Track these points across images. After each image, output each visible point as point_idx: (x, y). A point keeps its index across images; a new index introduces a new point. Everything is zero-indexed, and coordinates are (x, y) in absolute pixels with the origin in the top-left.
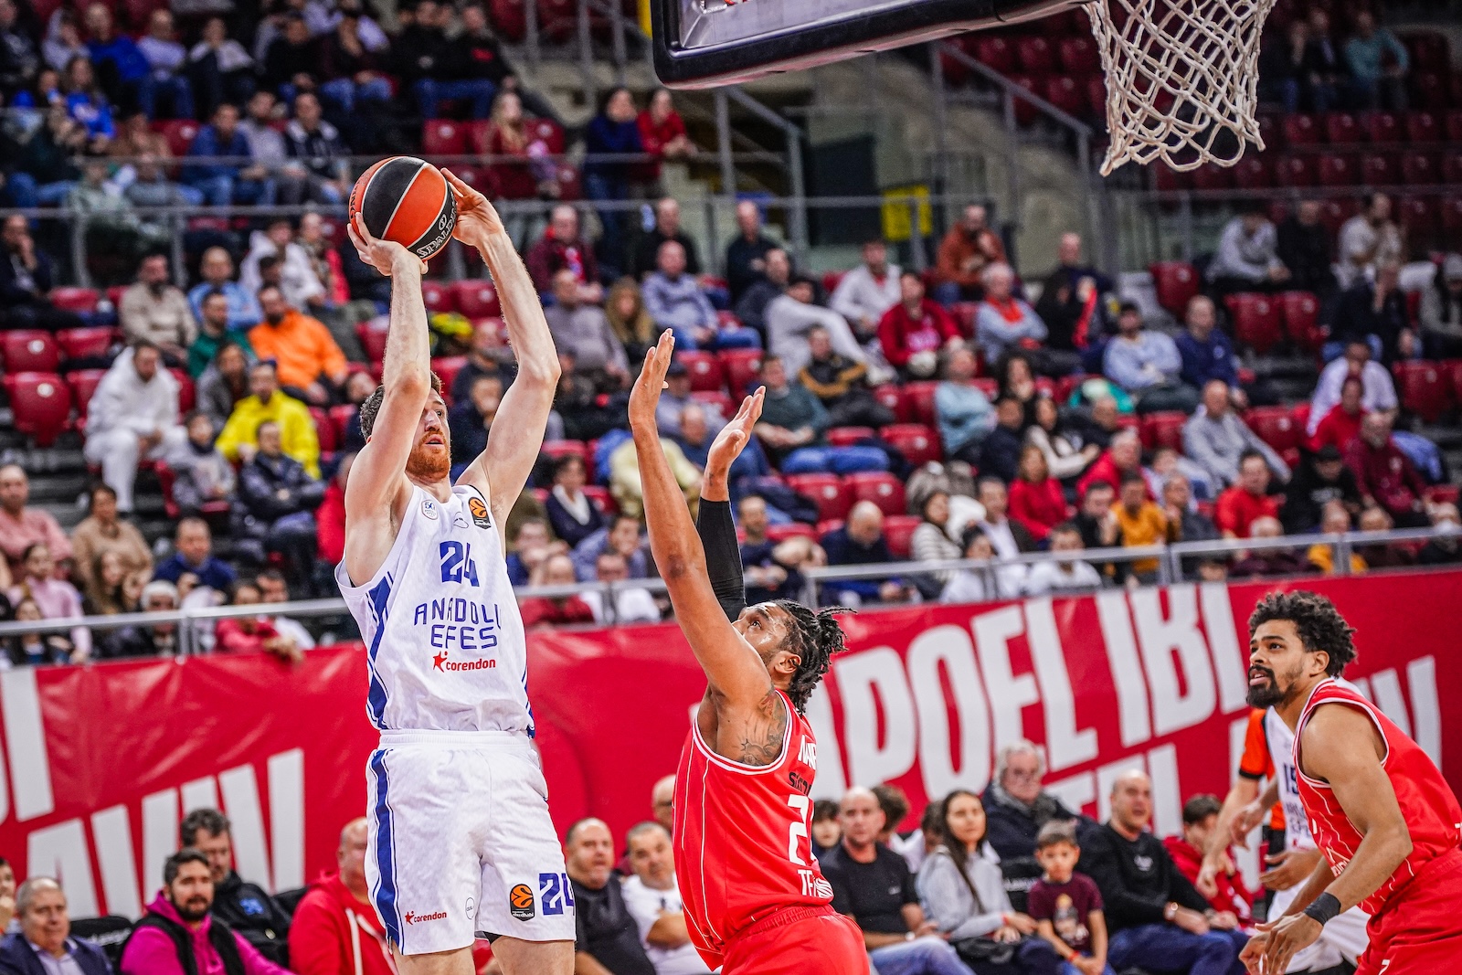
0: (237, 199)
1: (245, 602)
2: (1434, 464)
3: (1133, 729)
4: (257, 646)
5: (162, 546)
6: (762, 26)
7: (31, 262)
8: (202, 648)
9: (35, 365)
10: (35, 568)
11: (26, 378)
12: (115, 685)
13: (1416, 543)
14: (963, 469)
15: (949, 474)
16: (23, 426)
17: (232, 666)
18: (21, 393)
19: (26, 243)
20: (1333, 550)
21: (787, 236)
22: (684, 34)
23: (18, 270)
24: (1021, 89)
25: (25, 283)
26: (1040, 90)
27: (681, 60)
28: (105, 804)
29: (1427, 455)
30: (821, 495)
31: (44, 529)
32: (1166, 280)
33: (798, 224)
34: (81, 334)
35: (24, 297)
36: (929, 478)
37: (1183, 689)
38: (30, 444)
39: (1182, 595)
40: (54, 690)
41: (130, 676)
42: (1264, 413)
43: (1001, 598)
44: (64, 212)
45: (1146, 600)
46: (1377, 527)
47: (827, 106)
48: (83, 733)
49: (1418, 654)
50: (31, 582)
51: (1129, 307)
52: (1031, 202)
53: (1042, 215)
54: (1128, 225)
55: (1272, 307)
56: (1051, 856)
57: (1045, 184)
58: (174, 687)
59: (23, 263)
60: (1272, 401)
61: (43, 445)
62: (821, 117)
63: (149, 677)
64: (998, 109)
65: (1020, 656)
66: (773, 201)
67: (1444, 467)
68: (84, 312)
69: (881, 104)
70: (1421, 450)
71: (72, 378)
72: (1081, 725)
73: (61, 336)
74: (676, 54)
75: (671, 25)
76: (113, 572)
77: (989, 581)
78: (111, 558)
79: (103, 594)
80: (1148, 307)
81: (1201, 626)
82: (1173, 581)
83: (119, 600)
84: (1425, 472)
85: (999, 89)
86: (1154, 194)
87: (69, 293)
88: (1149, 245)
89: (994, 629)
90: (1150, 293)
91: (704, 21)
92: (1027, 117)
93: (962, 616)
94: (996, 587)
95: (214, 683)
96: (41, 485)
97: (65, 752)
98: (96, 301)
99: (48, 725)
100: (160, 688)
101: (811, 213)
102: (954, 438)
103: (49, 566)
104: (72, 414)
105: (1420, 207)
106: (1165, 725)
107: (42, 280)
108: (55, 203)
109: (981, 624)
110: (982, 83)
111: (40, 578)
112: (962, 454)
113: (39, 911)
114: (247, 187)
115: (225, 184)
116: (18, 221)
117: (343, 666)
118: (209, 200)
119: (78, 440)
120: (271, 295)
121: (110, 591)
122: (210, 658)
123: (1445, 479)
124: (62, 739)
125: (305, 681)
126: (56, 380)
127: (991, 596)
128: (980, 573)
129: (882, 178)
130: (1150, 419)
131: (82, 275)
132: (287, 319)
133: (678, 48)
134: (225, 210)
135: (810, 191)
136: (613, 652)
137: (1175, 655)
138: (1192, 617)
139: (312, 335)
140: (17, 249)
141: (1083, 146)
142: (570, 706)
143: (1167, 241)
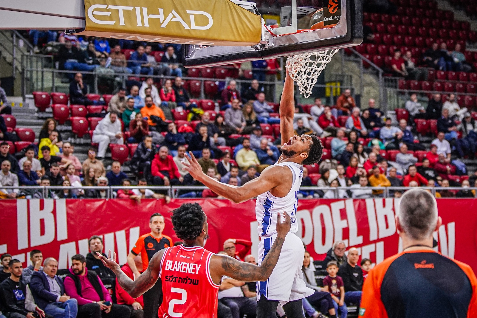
0: (142, 72)
1: (126, 185)
2: (464, 169)
3: (373, 236)
4: (129, 197)
5: (109, 167)
6: (208, 54)
7: (82, 86)
8: (114, 196)
9: (80, 115)
10: (70, 171)
11: (76, 118)
12: (88, 205)
13: (456, 191)
14: (335, 162)
15: (331, 163)
16: (74, 131)
17: (121, 202)
18: (74, 122)
19: (81, 81)
22: (190, 54)
23: (79, 88)
24: (365, 58)
25: (80, 92)
26: (371, 59)
27: (188, 61)
28: (82, 238)
29: (462, 166)
31: (75, 160)
32: (399, 113)
34: (94, 107)
35: (80, 95)
36: (326, 164)
37: (387, 227)
38: (76, 136)
39: (389, 201)
40: (71, 206)
41: (92, 203)
43: (339, 198)
44: (94, 73)
45: (379, 201)
46: (445, 185)
48: (78, 218)
49: (451, 221)
50: (68, 175)
51: (388, 119)
52: (366, 89)
53: (369, 93)
54: (390, 97)
55: (427, 123)
56: (331, 269)
57: (370, 84)
58: (104, 207)
59: (80, 86)
61: (80, 137)
63: (98, 204)
64: (358, 63)
65: (343, 214)
67: (466, 170)
68: (95, 101)
70: (461, 165)
71: (89, 119)
72: (359, 235)
73: (88, 107)
74: (187, 59)
75: (187, 52)
76: (92, 174)
77: (336, 193)
78: (92, 170)
79: (88, 179)
80: (394, 120)
81: (394, 209)
82: (387, 197)
83: (93, 182)
84: (461, 171)
85: (359, 57)
86: (398, 90)
87: (92, 95)
88: (396, 103)
89: (337, 207)
90: (395, 116)
91: (194, 51)
92: (366, 66)
93: (328, 202)
94: (338, 195)
95: (116, 207)
96: (77, 148)
97: (72, 223)
98: (100, 98)
99: (68, 215)
100: (101, 207)
102: (334, 153)
103: (74, 171)
104: (89, 129)
105: (470, 99)
106: (381, 236)
107: (85, 91)
108: (92, 70)
109: (333, 205)
111: (71, 174)
112: (336, 158)
113: (51, 266)
114: (145, 69)
115: (139, 68)
116: (79, 74)
117: (153, 205)
118: (134, 72)
119: (90, 136)
120: (149, 99)
121: (91, 179)
122: (115, 200)
123: (466, 174)
124: (72, 219)
125: (142, 208)
126: (85, 119)
127: (336, 197)
128: (334, 191)
129: (326, 79)
130: (389, 152)
131: (97, 91)
132: (153, 106)
133: (188, 58)
134: (138, 75)
136: (229, 206)
137: (386, 217)
138: (391, 207)
139: (159, 111)
140: (78, 82)
141: (380, 75)
142: (216, 220)
143: (401, 103)
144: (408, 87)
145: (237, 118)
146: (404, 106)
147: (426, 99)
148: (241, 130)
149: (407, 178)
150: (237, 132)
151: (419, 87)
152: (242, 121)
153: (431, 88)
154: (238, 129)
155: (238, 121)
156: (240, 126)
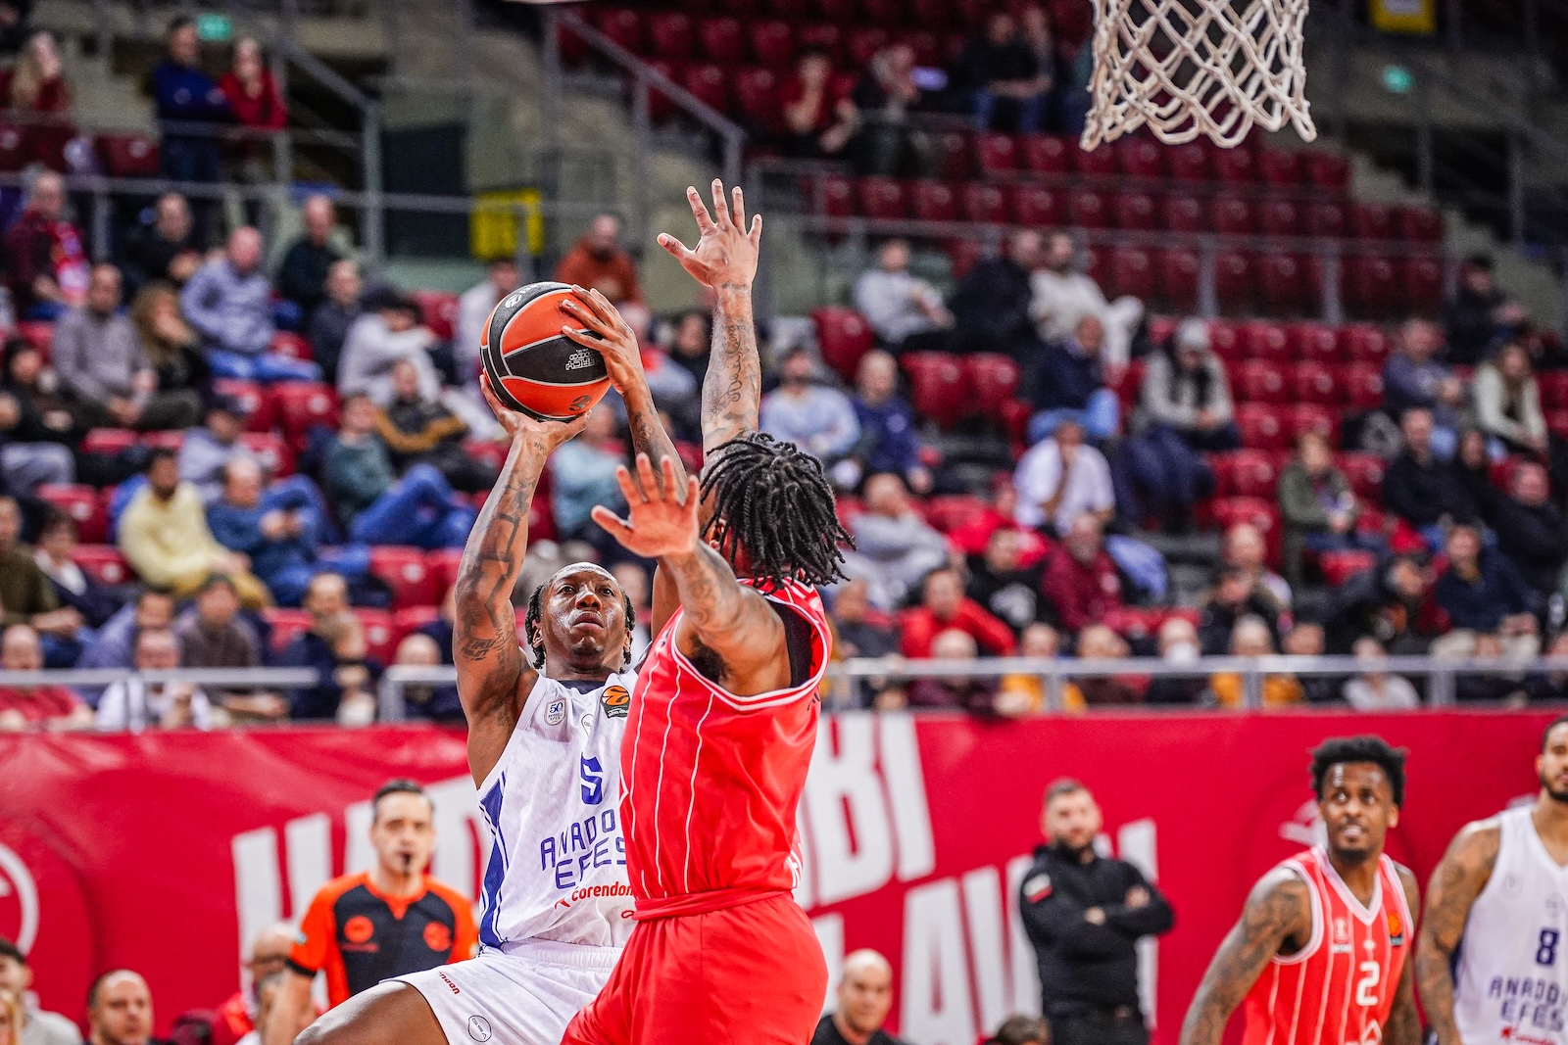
2: (1157, 580)
20: (1038, 682)
21: (358, 241)
24: (654, 75)
26: (678, 78)
29: (1151, 570)
30: (401, 576)
32: (829, 329)
33: (373, 229)
37: (854, 847)
39: (855, 727)
42: (951, 506)
47: (406, 78)
49: (1135, 817)
52: (663, 217)
55: (961, 372)
60: (961, 490)
62: (400, 94)
64: (626, 100)
66: (344, 196)
67: (1171, 586)
69: (478, 83)
70: (1143, 562)
81: (878, 767)
84: (1148, 589)
85: (627, 75)
92: (663, 112)
101: (390, 216)
102: (569, 513)
105: (1142, 261)
106: (832, 891)
110: (605, 65)
112: (580, 534)
129: (476, 178)
135: (389, 186)
136: (136, 763)
137: (846, 804)
138: (869, 758)
141: (732, 157)
142: (79, 831)
143: (834, 283)
144: (856, 206)
145: (114, 357)
146: (847, 297)
147: (939, 263)
148: (132, 408)
149: (919, 623)
150: (113, 422)
151: (906, 208)
152: (135, 368)
153: (957, 211)
154: (117, 406)
155: (117, 372)
156: (125, 393)
